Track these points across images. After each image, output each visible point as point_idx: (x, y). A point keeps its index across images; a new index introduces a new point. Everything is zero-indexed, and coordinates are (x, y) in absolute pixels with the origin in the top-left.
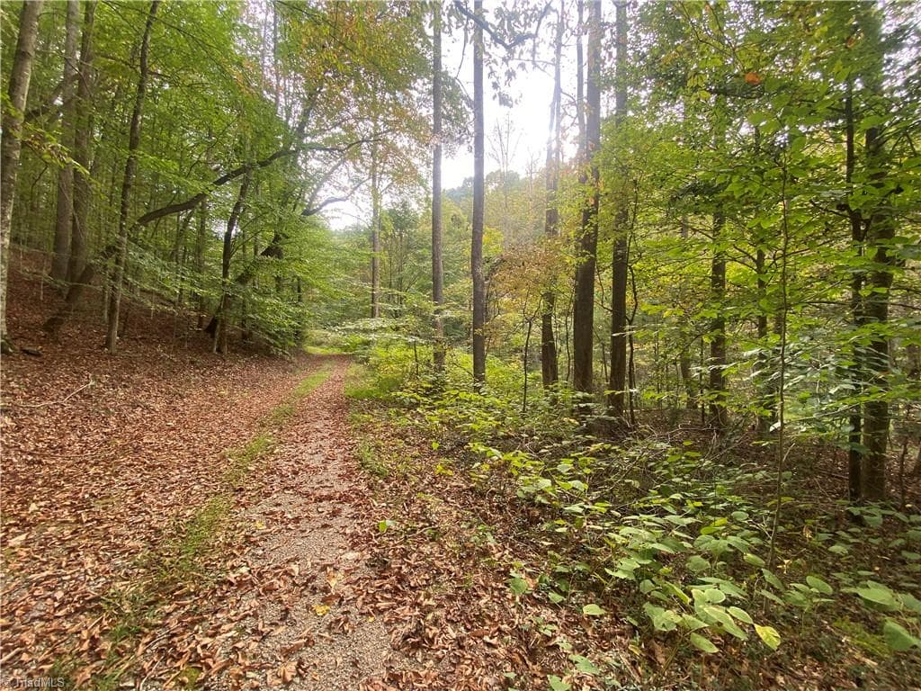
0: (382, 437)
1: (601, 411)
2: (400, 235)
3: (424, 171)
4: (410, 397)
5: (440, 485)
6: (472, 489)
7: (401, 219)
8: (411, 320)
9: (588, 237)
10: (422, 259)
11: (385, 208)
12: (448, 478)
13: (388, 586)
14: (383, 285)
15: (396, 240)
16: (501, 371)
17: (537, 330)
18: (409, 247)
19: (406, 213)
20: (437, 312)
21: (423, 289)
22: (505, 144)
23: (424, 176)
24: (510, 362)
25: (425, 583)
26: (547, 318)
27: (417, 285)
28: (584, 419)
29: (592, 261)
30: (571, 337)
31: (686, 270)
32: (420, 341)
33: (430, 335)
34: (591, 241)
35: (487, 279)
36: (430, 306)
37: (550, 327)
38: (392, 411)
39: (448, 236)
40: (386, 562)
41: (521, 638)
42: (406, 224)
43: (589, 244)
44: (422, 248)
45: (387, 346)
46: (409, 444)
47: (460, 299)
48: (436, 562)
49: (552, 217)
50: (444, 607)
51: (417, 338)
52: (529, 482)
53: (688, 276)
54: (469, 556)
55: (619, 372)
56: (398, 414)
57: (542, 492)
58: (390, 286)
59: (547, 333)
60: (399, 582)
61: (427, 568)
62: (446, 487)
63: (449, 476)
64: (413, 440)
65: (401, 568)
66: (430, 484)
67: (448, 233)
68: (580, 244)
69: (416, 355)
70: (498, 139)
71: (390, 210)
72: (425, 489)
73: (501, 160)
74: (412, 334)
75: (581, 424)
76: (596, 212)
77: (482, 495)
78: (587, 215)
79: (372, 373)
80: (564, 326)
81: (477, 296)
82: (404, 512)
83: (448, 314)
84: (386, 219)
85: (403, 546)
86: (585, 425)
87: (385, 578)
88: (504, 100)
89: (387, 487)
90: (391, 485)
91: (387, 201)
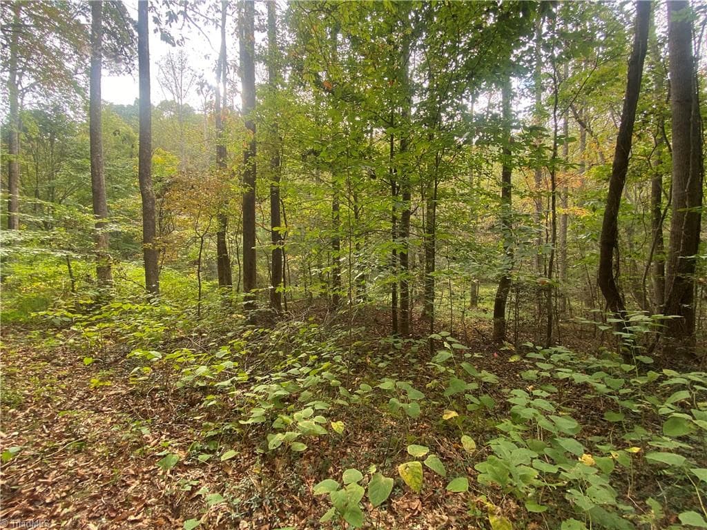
0: (18, 364)
1: (263, 306)
2: (52, 140)
3: (82, 79)
4: (62, 316)
5: (94, 398)
6: (132, 393)
7: (51, 124)
8: (59, 232)
9: (248, 173)
10: (82, 169)
11: (28, 107)
12: (106, 389)
13: (18, 512)
14: (25, 192)
15: (44, 145)
16: (180, 282)
17: (213, 244)
18: (63, 155)
19: (59, 117)
20: (98, 225)
21: (83, 201)
22: (179, 78)
23: (82, 84)
24: (189, 273)
25: (64, 494)
26: (221, 235)
27: (77, 197)
28: (248, 313)
29: (252, 193)
30: (241, 250)
31: (318, 207)
32: (74, 255)
33: (90, 249)
34: (251, 177)
35: (159, 197)
36: (91, 220)
37: (224, 242)
38: (35, 334)
39: (116, 151)
40: (15, 490)
41: (167, 503)
42: (60, 130)
43: (249, 178)
44: (81, 158)
45: (30, 263)
46: (59, 365)
47: (131, 215)
48: (79, 471)
49: (222, 152)
50: (86, 508)
51: (71, 253)
52: (190, 372)
53: (320, 211)
54: (120, 453)
55: (277, 276)
56: (44, 336)
57: (201, 378)
58: (37, 195)
59: (222, 247)
60: (31, 503)
61: (69, 480)
62: (102, 397)
63: (107, 386)
64: (63, 361)
65: (34, 490)
66: (82, 399)
67: (115, 147)
68: (242, 178)
69: (70, 271)
70: (171, 72)
71: (36, 111)
72: (74, 406)
73: (175, 92)
74: (63, 248)
75: (247, 317)
76: (254, 155)
77: (143, 395)
78: (246, 155)
79: (10, 293)
80: (234, 241)
81: (147, 212)
82: (43, 435)
83: (113, 227)
84: (30, 120)
85: (39, 468)
86: (249, 318)
87: (12, 506)
88: (166, 38)
89: (21, 415)
90: (27, 411)
91: (30, 101)
